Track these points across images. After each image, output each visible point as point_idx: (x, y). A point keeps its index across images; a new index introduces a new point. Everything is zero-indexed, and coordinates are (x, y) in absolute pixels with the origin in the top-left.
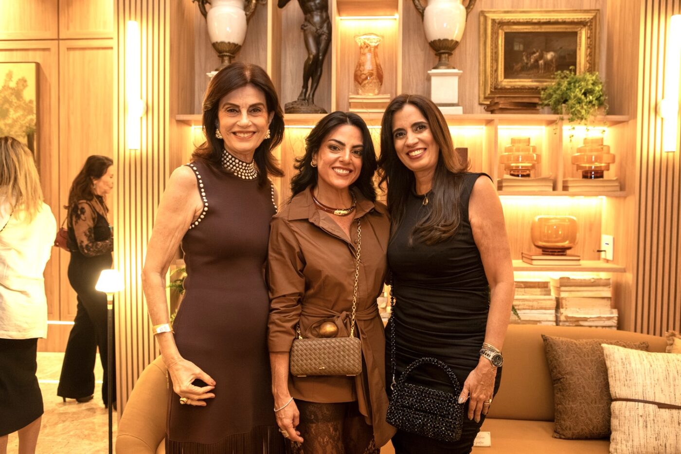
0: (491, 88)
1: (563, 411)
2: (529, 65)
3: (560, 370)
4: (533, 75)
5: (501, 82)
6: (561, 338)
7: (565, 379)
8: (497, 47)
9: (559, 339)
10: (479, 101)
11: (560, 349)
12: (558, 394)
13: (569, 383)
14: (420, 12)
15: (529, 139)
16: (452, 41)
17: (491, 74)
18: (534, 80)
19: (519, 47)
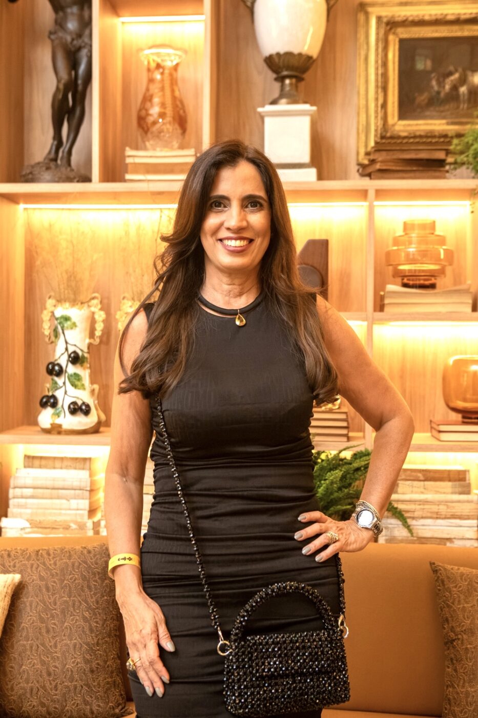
0: (376, 136)
1: (455, 699)
2: (442, 95)
3: (454, 625)
4: (449, 113)
5: (394, 125)
6: (462, 568)
7: (460, 642)
8: (385, 64)
9: (459, 569)
10: (358, 160)
11: (456, 587)
12: (448, 667)
13: (467, 649)
14: (247, 7)
15: (434, 222)
16: (300, 55)
17: (376, 112)
18: (450, 121)
19: (425, 64)
